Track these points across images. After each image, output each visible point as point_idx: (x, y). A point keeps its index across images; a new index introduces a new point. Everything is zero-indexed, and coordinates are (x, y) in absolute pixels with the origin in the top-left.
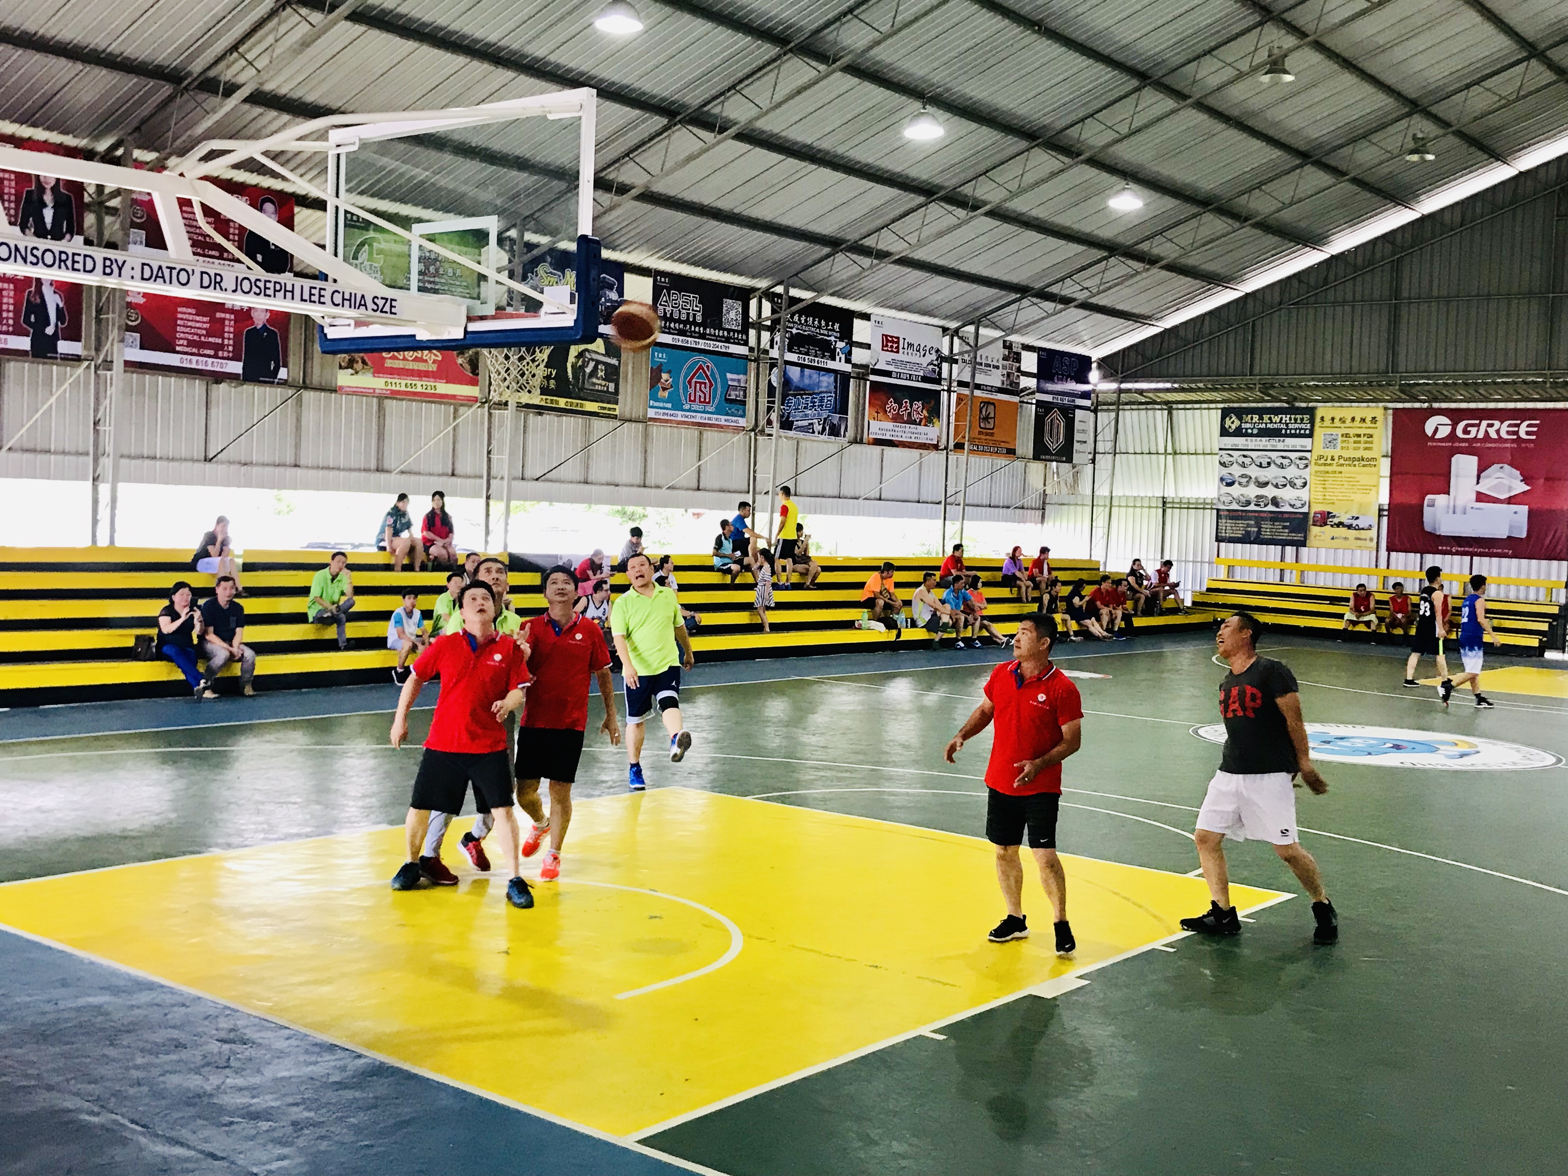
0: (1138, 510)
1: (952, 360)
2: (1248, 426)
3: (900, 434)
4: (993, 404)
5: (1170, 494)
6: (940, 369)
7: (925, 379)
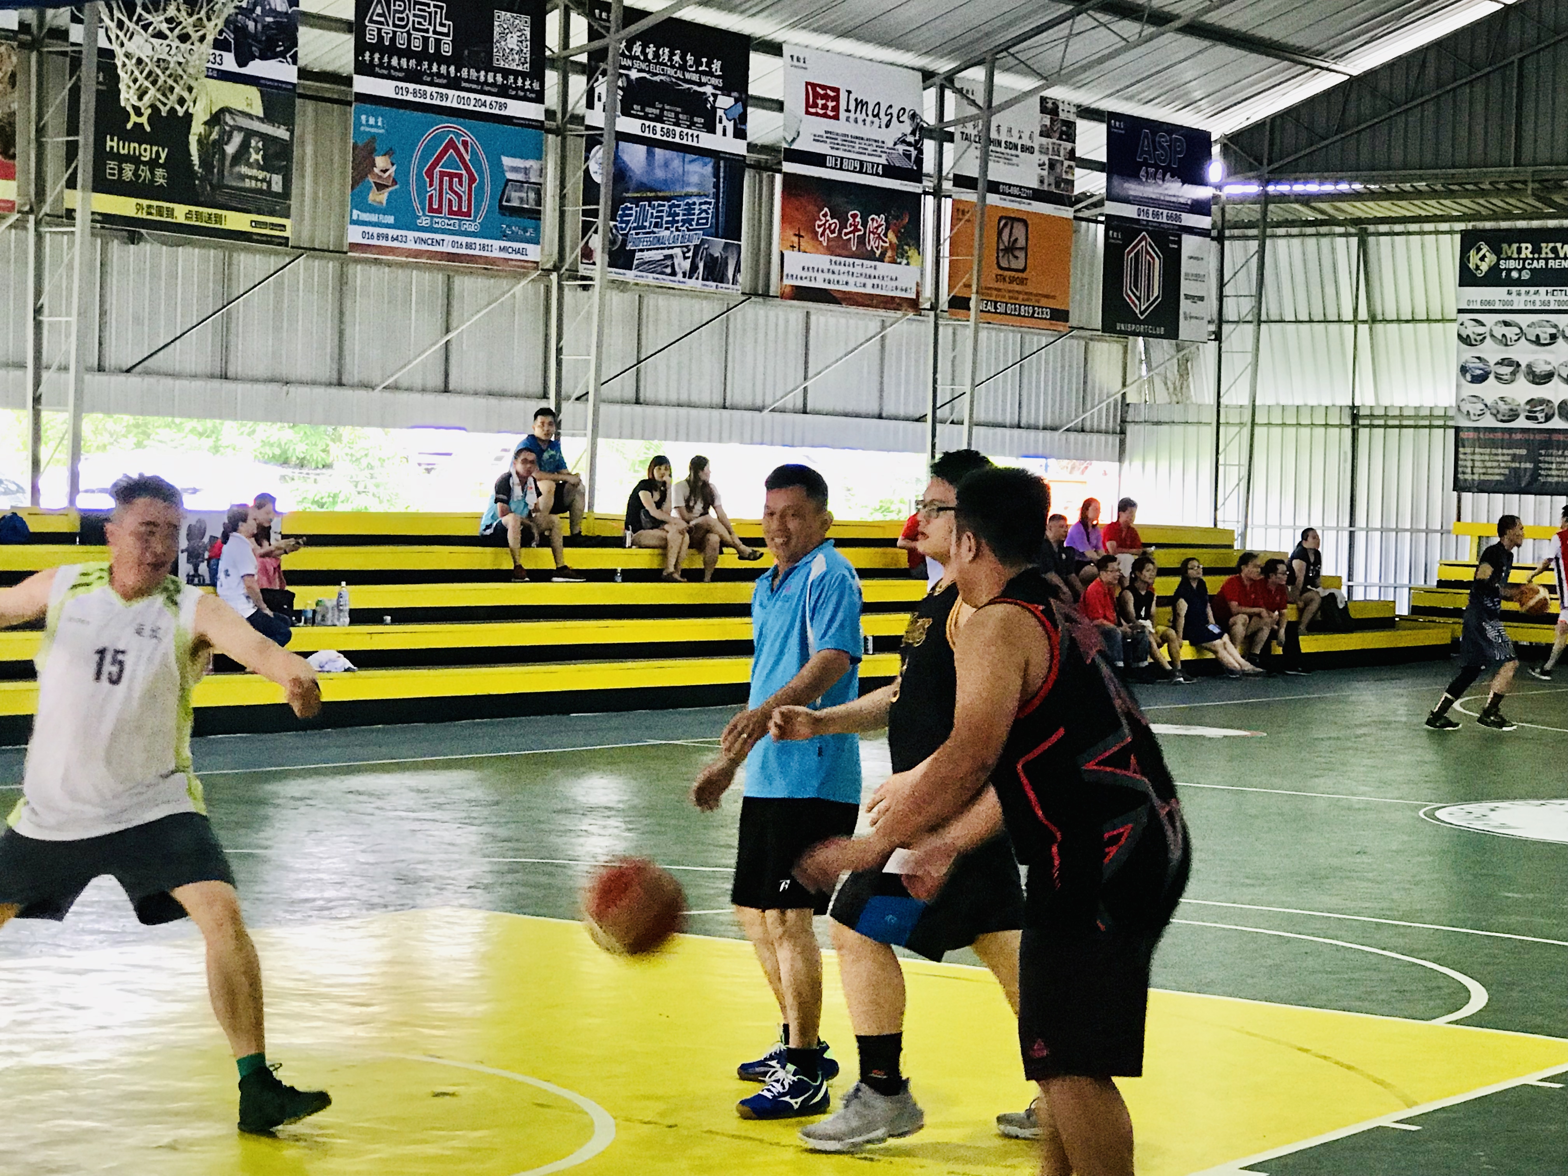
0: (1305, 432)
1: (943, 136)
2: (1512, 264)
3: (843, 278)
4: (1024, 222)
5: (1366, 399)
6: (920, 152)
7: (890, 171)
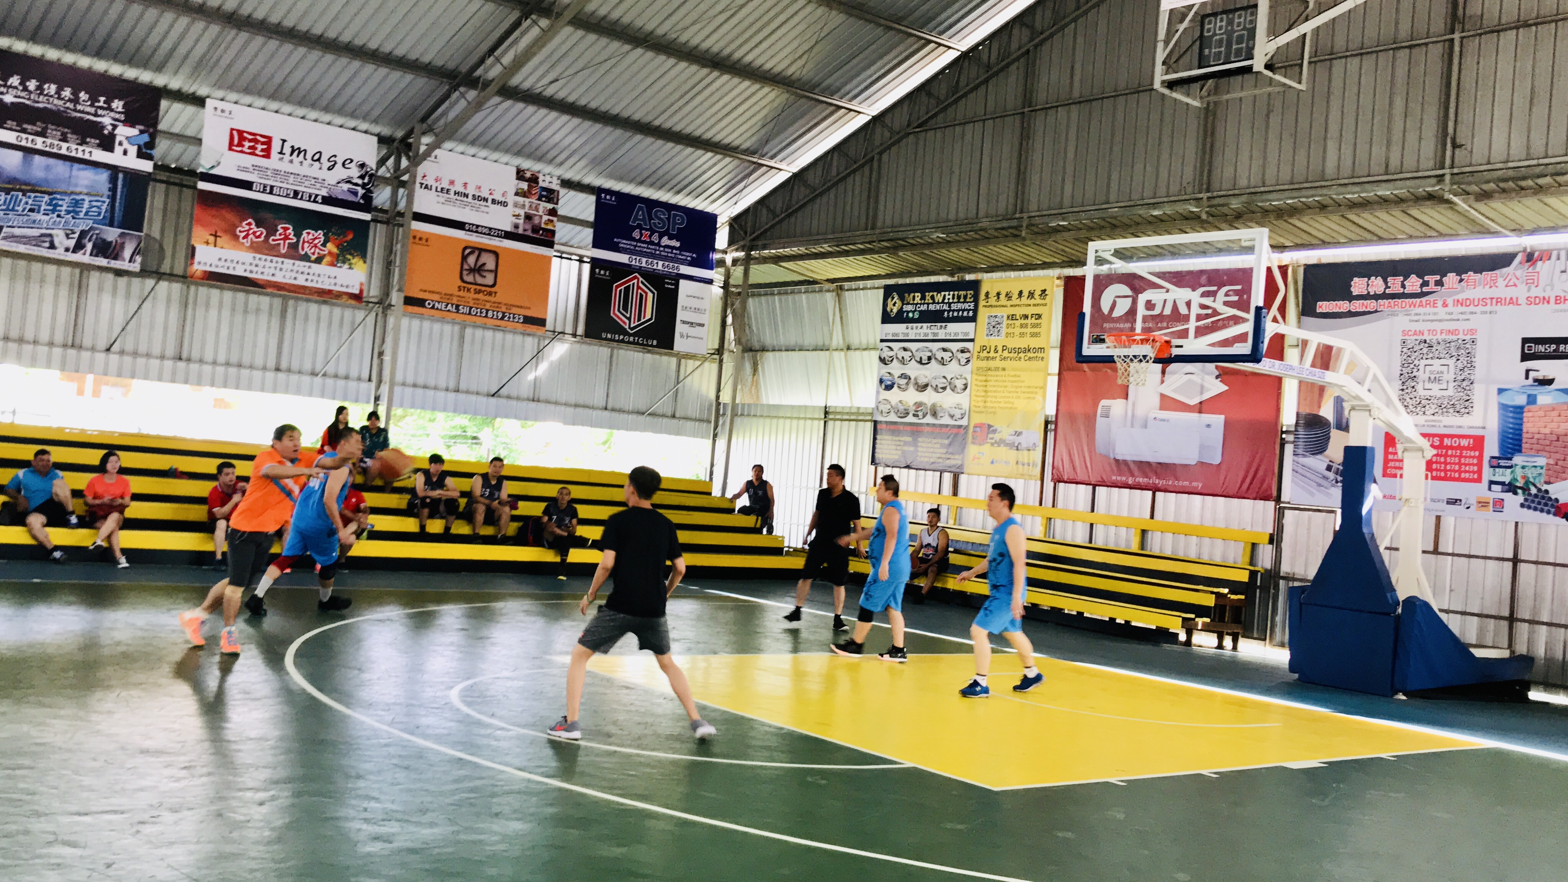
2: (910, 308)
3: (270, 271)
4: (496, 254)
5: (834, 402)
6: (370, 191)
7: (332, 201)
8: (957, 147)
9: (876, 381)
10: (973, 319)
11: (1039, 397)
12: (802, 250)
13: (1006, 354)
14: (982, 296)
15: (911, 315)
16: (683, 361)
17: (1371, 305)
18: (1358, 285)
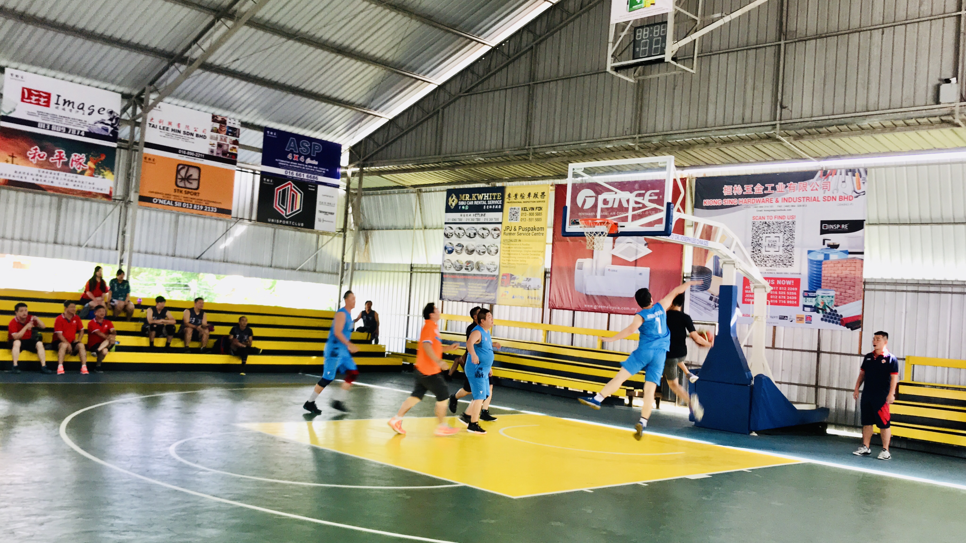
2: (463, 203)
3: (49, 180)
4: (199, 169)
5: (416, 261)
6: (116, 129)
7: (91, 135)
8: (491, 104)
9: (442, 248)
10: (501, 210)
11: (541, 257)
12: (395, 167)
13: (521, 231)
14: (506, 196)
15: (463, 207)
16: (320, 236)
17: (735, 201)
18: (727, 190)
